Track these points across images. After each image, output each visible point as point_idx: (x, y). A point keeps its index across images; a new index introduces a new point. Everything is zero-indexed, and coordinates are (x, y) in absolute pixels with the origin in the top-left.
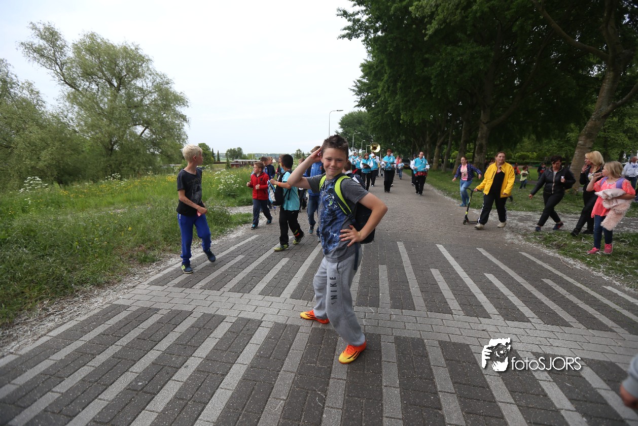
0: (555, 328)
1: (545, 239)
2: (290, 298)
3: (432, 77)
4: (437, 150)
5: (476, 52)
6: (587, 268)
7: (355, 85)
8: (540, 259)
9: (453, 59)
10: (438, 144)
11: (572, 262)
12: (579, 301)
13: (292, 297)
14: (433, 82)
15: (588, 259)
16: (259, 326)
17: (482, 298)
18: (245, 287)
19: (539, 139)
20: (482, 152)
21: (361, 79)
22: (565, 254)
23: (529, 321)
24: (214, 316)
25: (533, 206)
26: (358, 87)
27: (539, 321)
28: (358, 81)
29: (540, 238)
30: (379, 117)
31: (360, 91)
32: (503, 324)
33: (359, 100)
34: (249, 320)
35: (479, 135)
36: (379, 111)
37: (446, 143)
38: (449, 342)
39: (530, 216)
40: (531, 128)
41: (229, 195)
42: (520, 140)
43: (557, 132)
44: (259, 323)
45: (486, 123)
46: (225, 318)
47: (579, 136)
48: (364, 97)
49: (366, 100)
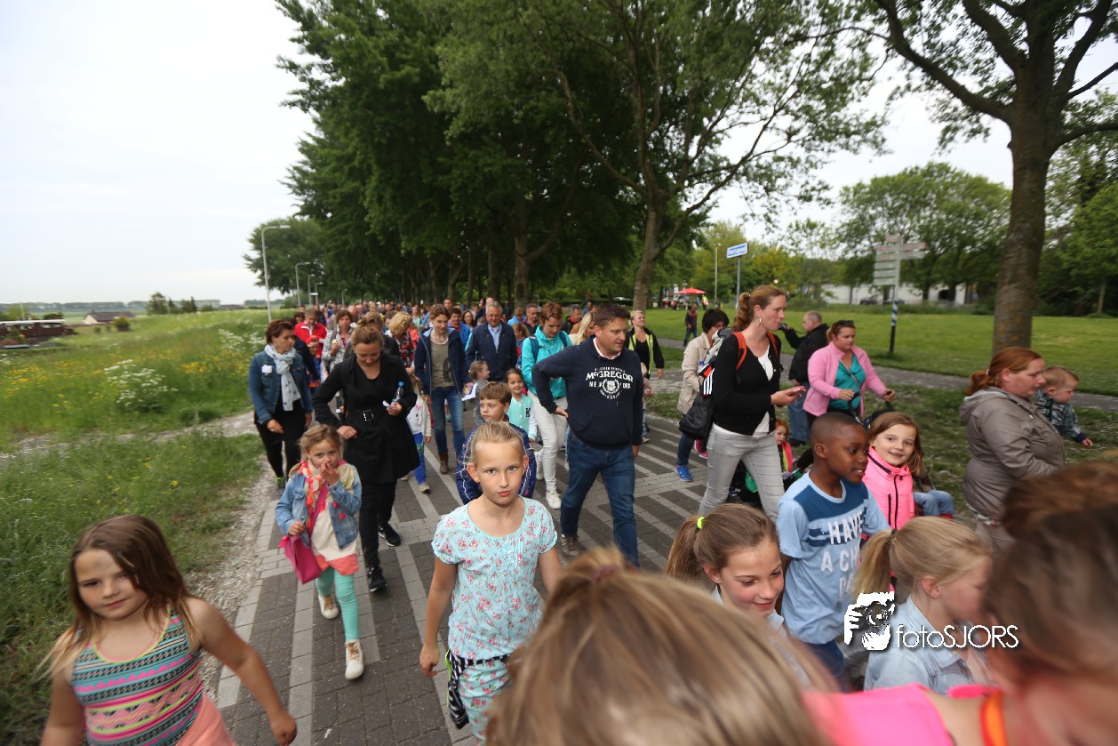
3: (451, 190)
7: (291, 175)
9: (477, 169)
14: (453, 198)
19: (581, 273)
21: (299, 165)
26: (298, 181)
28: (296, 168)
30: (350, 237)
31: (301, 188)
33: (302, 203)
36: (348, 227)
40: (571, 258)
43: (602, 267)
45: (524, 256)
47: (634, 281)
48: (309, 199)
49: (314, 204)
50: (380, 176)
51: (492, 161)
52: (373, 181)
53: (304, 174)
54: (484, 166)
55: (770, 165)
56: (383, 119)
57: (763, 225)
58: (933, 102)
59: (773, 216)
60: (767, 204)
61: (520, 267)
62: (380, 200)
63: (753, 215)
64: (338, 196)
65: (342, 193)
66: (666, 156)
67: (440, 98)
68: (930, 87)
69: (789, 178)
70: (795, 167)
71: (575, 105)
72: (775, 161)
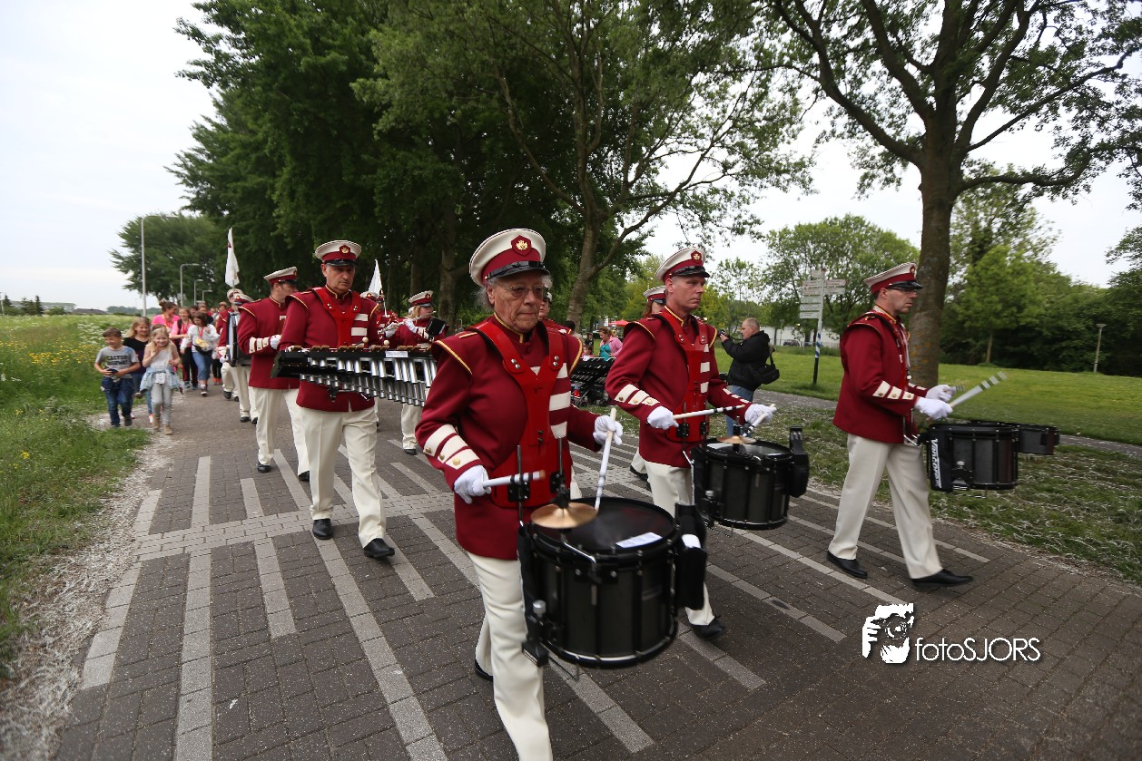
7: (181, 163)
26: (189, 169)
33: (194, 196)
45: (449, 271)
48: (203, 192)
49: (209, 197)
50: (294, 168)
51: (423, 164)
52: (285, 173)
53: (199, 163)
54: (414, 168)
55: (706, 197)
56: (301, 105)
58: (854, 149)
59: (707, 246)
60: (702, 234)
61: (447, 281)
62: (292, 195)
64: (239, 190)
65: (245, 187)
66: (604, 180)
67: (369, 88)
68: (852, 135)
69: (723, 210)
70: (729, 200)
71: (515, 114)
72: (710, 193)
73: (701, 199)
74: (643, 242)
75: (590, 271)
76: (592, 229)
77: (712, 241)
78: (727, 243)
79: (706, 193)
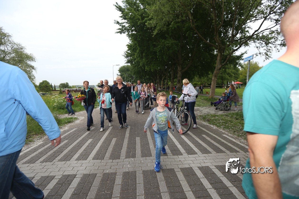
0: (206, 155)
1: (203, 118)
2: (92, 160)
3: (157, 52)
4: (162, 82)
5: (174, 43)
6: (217, 128)
8: (202, 126)
9: (165, 45)
10: (163, 79)
11: (212, 126)
12: (214, 142)
13: (94, 159)
14: (158, 54)
15: (218, 125)
16: (74, 178)
17: (179, 146)
18: (67, 158)
19: (200, 77)
20: (180, 83)
22: (210, 123)
23: (197, 154)
24: (48, 177)
25: (199, 104)
26: (126, 55)
27: (201, 153)
28: (126, 52)
29: (202, 117)
31: (127, 57)
32: (188, 157)
33: (127, 60)
34: (69, 175)
35: (178, 76)
37: (166, 79)
38: (166, 169)
39: (198, 108)
40: (197, 73)
41: (60, 108)
42: (194, 78)
44: (74, 176)
45: (180, 71)
46: (55, 177)
51: (169, 42)
53: (128, 53)
54: (167, 44)
55: (268, 36)
57: (264, 57)
59: (269, 53)
60: (266, 49)
61: (179, 74)
63: (260, 53)
66: (227, 38)
69: (276, 39)
70: (280, 34)
71: (192, 21)
72: (270, 34)
73: (266, 37)
74: (242, 56)
75: (220, 66)
76: (220, 53)
77: (271, 51)
78: (278, 50)
79: (268, 34)
